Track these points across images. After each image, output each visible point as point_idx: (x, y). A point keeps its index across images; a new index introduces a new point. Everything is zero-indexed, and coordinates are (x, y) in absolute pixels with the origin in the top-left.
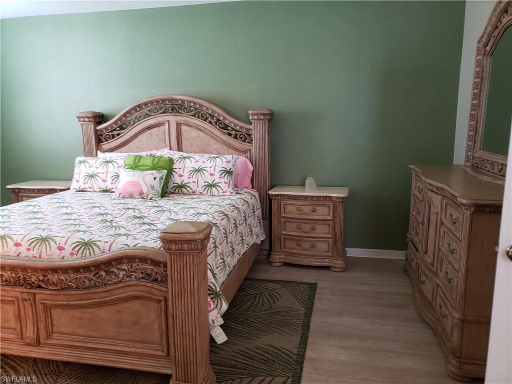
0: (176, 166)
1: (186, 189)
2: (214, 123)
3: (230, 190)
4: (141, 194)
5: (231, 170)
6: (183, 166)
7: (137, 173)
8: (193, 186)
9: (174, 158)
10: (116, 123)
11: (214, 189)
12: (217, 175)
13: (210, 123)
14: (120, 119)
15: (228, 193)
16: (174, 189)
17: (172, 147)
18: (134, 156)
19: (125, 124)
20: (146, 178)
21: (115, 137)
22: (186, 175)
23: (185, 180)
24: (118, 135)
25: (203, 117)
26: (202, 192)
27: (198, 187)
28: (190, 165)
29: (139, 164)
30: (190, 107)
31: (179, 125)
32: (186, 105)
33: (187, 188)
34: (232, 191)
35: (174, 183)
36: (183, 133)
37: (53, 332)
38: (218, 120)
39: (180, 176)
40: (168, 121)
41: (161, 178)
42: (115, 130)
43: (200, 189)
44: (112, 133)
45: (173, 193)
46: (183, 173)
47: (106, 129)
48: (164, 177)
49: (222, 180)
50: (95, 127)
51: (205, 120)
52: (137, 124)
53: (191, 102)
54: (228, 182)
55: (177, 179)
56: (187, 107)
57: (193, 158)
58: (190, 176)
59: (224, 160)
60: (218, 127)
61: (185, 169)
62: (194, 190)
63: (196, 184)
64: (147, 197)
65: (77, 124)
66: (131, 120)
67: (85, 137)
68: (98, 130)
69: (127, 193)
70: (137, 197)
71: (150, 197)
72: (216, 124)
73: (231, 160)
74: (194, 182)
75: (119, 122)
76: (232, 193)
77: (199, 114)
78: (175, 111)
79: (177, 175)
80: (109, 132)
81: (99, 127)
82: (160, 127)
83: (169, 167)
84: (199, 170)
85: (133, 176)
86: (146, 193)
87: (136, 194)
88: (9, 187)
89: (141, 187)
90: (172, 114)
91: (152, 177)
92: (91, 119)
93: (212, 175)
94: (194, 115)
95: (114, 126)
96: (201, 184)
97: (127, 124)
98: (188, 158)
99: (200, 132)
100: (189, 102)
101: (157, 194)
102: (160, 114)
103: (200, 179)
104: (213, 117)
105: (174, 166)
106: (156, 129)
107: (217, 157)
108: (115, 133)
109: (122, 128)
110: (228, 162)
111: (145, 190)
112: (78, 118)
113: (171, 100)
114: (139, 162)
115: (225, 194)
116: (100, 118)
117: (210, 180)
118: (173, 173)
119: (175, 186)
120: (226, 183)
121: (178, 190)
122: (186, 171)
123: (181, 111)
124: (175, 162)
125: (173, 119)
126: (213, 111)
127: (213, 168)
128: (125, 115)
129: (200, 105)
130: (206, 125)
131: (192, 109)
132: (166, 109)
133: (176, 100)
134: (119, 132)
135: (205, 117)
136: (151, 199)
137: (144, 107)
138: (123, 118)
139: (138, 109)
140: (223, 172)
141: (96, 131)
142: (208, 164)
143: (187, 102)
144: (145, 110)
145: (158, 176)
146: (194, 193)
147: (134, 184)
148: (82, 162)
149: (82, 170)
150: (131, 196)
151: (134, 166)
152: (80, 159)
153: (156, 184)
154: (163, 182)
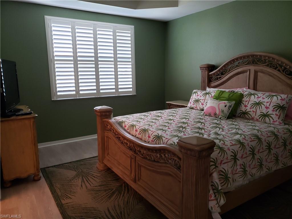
0: (245, 99)
1: (247, 115)
2: (281, 71)
3: (280, 120)
4: (215, 114)
5: (284, 106)
6: (249, 100)
7: (217, 102)
8: (253, 114)
9: (245, 94)
10: (219, 70)
11: (267, 118)
12: (271, 108)
13: (279, 70)
14: (222, 68)
15: (277, 123)
16: (240, 114)
17: (250, 87)
18: (220, 91)
19: (224, 71)
20: (220, 105)
21: (218, 79)
22: (249, 106)
23: (248, 109)
24: (220, 78)
25: (274, 67)
26: (258, 119)
27: (255, 115)
28: (253, 99)
29: (221, 96)
30: (265, 60)
31: (256, 72)
32: (263, 59)
33: (249, 115)
34: (282, 122)
35: (241, 111)
36: (259, 77)
37: (141, 179)
38: (285, 68)
39: (246, 106)
40: (250, 70)
41: (230, 106)
42: (219, 75)
43: (257, 117)
44: (217, 77)
45: (240, 117)
46: (248, 104)
47: (214, 74)
48: (232, 106)
49: (274, 113)
50: (208, 73)
51: (276, 69)
52: (231, 71)
53: (266, 56)
54: (279, 114)
55: (243, 108)
56: (264, 60)
57: (257, 95)
58: (252, 107)
59: (279, 98)
60: (284, 74)
61: (250, 102)
62: (253, 117)
63: (255, 113)
64: (219, 117)
65: (200, 72)
66: (228, 69)
67: (203, 79)
68: (209, 75)
69: (208, 113)
70: (213, 116)
71: (220, 117)
72: (283, 72)
73: (286, 98)
74: (254, 112)
75: (221, 70)
76: (281, 123)
77: (271, 65)
78: (254, 63)
79: (244, 105)
80: (215, 76)
81: (210, 73)
82: (244, 74)
83: (239, 100)
84: (259, 104)
85: (214, 103)
86: (218, 114)
87: (212, 114)
88: (167, 102)
89: (216, 110)
90: (252, 65)
91: (224, 105)
92: (206, 69)
93: (267, 108)
94: (268, 66)
95: (218, 72)
96: (258, 113)
97: (225, 72)
98: (254, 94)
99: (270, 77)
100: (265, 56)
101: (224, 116)
102: (245, 65)
103: (258, 110)
104: (281, 66)
105: (243, 100)
106: (242, 75)
107: (274, 96)
108: (219, 76)
109: (222, 74)
110: (282, 100)
111: (217, 112)
112: (200, 68)
113: (253, 56)
114: (221, 94)
115: (275, 123)
116: (211, 68)
117: (264, 111)
118: (242, 104)
119: (241, 113)
120: (277, 115)
121: (243, 115)
122: (250, 103)
123: (259, 63)
124: (244, 97)
125: (252, 68)
126: (282, 62)
127: (269, 103)
128: (224, 66)
129: (273, 58)
130: (276, 72)
131: (267, 61)
132: (249, 62)
133: (257, 56)
134: (221, 76)
135: (276, 66)
136: (220, 118)
137: (236, 61)
138: (224, 68)
139: (232, 62)
140: (277, 107)
141: (208, 75)
142: (266, 100)
143: (264, 56)
144: (236, 63)
145: (228, 105)
146: (253, 119)
147: (213, 108)
148: (195, 93)
149: (194, 97)
150: (210, 115)
151: (218, 98)
152: (195, 91)
153: (226, 110)
154: (231, 109)
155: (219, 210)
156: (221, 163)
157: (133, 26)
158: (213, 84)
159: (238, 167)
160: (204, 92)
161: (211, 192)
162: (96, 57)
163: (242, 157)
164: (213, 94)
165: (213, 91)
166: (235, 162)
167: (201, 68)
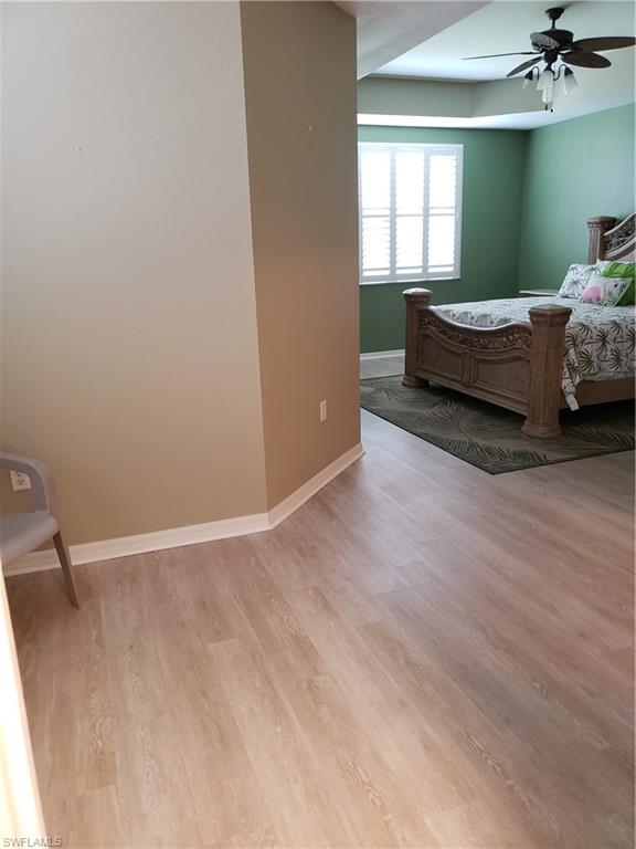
4: (598, 299)
7: (604, 280)
10: (621, 228)
14: (626, 224)
19: (631, 230)
20: (608, 285)
21: (619, 245)
24: (623, 241)
29: (613, 271)
37: (477, 379)
41: (624, 286)
42: (620, 237)
44: (617, 240)
47: (612, 235)
48: (627, 285)
50: (602, 234)
64: (603, 303)
65: (588, 231)
67: (592, 244)
70: (594, 302)
75: (625, 228)
80: (615, 239)
81: (606, 234)
85: (598, 282)
86: (603, 299)
87: (594, 300)
89: (600, 293)
91: (614, 284)
92: (599, 225)
95: (620, 232)
101: (614, 302)
108: (620, 239)
109: (627, 234)
111: (602, 296)
114: (614, 269)
116: (608, 223)
134: (624, 238)
136: (606, 305)
138: (630, 223)
141: (603, 237)
145: (621, 283)
147: (595, 289)
148: (573, 269)
149: (570, 276)
150: (590, 302)
151: (608, 275)
152: (573, 266)
153: (615, 292)
154: (624, 291)
155: (573, 389)
156: (582, 342)
157: (462, 146)
158: (610, 254)
159: (609, 353)
160: (590, 267)
161: (566, 370)
162: (393, 209)
163: (615, 340)
164: (602, 270)
165: (603, 265)
166: (604, 344)
167: (589, 224)
